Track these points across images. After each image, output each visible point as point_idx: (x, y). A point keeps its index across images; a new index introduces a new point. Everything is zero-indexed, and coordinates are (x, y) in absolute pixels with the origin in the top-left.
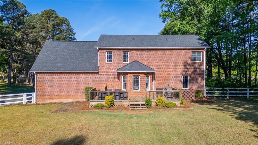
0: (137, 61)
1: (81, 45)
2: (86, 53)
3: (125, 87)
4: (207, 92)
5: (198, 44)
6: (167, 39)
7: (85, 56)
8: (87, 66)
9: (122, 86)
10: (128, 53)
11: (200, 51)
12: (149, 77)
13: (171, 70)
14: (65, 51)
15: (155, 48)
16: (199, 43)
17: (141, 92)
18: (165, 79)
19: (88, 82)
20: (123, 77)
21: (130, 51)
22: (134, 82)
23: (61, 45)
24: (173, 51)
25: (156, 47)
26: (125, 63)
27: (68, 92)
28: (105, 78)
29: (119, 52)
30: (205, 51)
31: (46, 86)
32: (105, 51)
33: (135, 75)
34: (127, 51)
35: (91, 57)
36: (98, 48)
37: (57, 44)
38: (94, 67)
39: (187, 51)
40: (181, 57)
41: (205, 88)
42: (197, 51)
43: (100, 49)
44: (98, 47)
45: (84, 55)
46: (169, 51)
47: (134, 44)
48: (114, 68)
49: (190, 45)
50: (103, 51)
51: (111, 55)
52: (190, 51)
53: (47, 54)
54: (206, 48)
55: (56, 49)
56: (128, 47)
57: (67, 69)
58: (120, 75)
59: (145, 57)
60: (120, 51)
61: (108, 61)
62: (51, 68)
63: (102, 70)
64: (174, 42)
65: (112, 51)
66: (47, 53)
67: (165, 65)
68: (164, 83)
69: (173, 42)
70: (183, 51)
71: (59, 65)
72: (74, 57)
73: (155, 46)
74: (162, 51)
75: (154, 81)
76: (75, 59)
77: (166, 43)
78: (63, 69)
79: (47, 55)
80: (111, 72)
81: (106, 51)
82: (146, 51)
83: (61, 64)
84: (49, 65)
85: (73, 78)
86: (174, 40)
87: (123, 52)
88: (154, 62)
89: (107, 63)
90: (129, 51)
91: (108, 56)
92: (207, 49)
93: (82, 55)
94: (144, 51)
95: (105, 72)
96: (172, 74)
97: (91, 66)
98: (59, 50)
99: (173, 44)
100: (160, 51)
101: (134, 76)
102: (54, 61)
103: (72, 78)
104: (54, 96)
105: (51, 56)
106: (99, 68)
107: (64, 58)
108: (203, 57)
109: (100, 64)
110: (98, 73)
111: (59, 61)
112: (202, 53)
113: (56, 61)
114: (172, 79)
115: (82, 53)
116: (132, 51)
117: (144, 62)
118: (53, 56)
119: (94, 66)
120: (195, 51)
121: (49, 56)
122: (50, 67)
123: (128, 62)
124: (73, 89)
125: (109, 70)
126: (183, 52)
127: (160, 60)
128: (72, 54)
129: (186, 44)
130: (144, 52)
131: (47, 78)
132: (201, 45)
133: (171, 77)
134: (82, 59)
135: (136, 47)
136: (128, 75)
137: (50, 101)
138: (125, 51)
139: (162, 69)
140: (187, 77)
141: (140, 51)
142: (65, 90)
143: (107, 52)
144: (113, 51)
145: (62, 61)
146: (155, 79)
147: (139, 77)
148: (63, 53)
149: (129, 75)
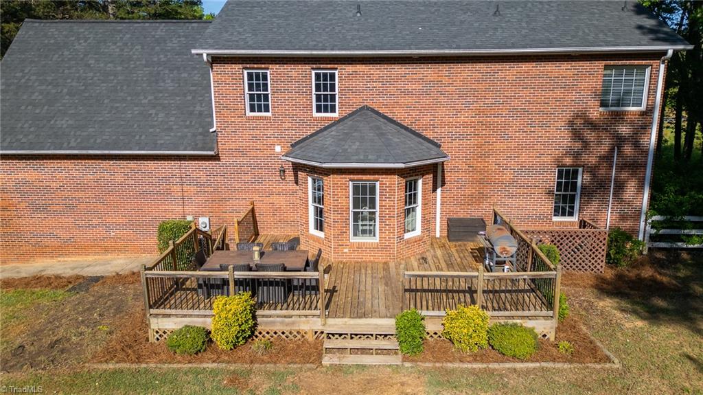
0: (373, 110)
1: (154, 36)
2: (171, 70)
3: (321, 221)
4: (654, 231)
5: (637, 32)
6: (497, 10)
7: (169, 85)
8: (170, 129)
9: (307, 217)
10: (332, 77)
11: (644, 62)
12: (420, 182)
13: (513, 144)
14: (92, 62)
15: (447, 51)
16: (640, 27)
17: (383, 247)
18: (483, 180)
19: (180, 194)
20: (310, 180)
21: (343, 66)
22: (356, 205)
23: (78, 39)
24: (525, 67)
25: (450, 48)
26: (323, 119)
27: (108, 229)
28: (247, 178)
29: (294, 71)
30: (663, 62)
31: (23, 205)
32: (237, 67)
33: (360, 177)
34: (329, 66)
35: (189, 91)
36: (208, 55)
37: (66, 36)
38: (201, 134)
39: (586, 65)
40: (558, 91)
41: (646, 220)
42: (628, 62)
43: (216, 60)
44: (205, 53)
45: (164, 81)
46: (507, 66)
47: (362, 33)
48: (280, 139)
49: (601, 36)
50: (229, 68)
51: (265, 86)
52: (597, 63)
53: (23, 77)
54: (670, 53)
55: (57, 56)
56: (332, 49)
57: (92, 141)
58: (301, 175)
59: (405, 93)
60: (300, 66)
61: (252, 110)
62: (30, 137)
63: (233, 146)
64: (527, 22)
65: (267, 69)
66: (22, 71)
67: (487, 125)
68: (480, 198)
69: (524, 25)
70: (565, 65)
71: (63, 123)
72: (125, 88)
73: (447, 42)
74: (479, 66)
75: (439, 190)
76: (129, 98)
77: (496, 29)
78: (79, 140)
79: (23, 81)
80: (269, 152)
81: (241, 66)
82: (407, 66)
83: (70, 122)
84: (26, 125)
85: (119, 178)
86: (528, 16)
87: (313, 72)
88: (442, 111)
89: (249, 119)
90: (336, 66)
91: (251, 87)
92: (676, 53)
93: (157, 82)
94: (400, 66)
95: (244, 155)
96: (513, 164)
97: (187, 127)
98: (70, 60)
99: (524, 32)
100: (469, 66)
101: (357, 180)
102: (46, 107)
103: (117, 176)
104: (56, 242)
105: (36, 84)
106: (219, 139)
107: (87, 95)
108: (652, 90)
109: (224, 121)
110: (216, 158)
111: (63, 105)
112: (648, 71)
113: (53, 108)
114: (512, 183)
115: (159, 73)
116: (350, 68)
117: (400, 115)
118: (44, 87)
119: (200, 130)
120: (620, 63)
121: (30, 84)
122: (26, 136)
123: (336, 115)
124: (125, 220)
125: (259, 145)
126: (565, 68)
127: (468, 105)
128: (115, 75)
129: (580, 33)
130: (398, 69)
131: (21, 176)
132: (651, 36)
133: (508, 175)
134: (156, 98)
135: (368, 48)
136: (331, 176)
137: (45, 260)
138: (322, 66)
139: (473, 142)
140: (576, 173)
141: (383, 67)
142: (95, 222)
143: (246, 72)
144: (270, 66)
145: (76, 108)
146: (443, 184)
147: (378, 184)
148: (84, 73)
149: (335, 176)
